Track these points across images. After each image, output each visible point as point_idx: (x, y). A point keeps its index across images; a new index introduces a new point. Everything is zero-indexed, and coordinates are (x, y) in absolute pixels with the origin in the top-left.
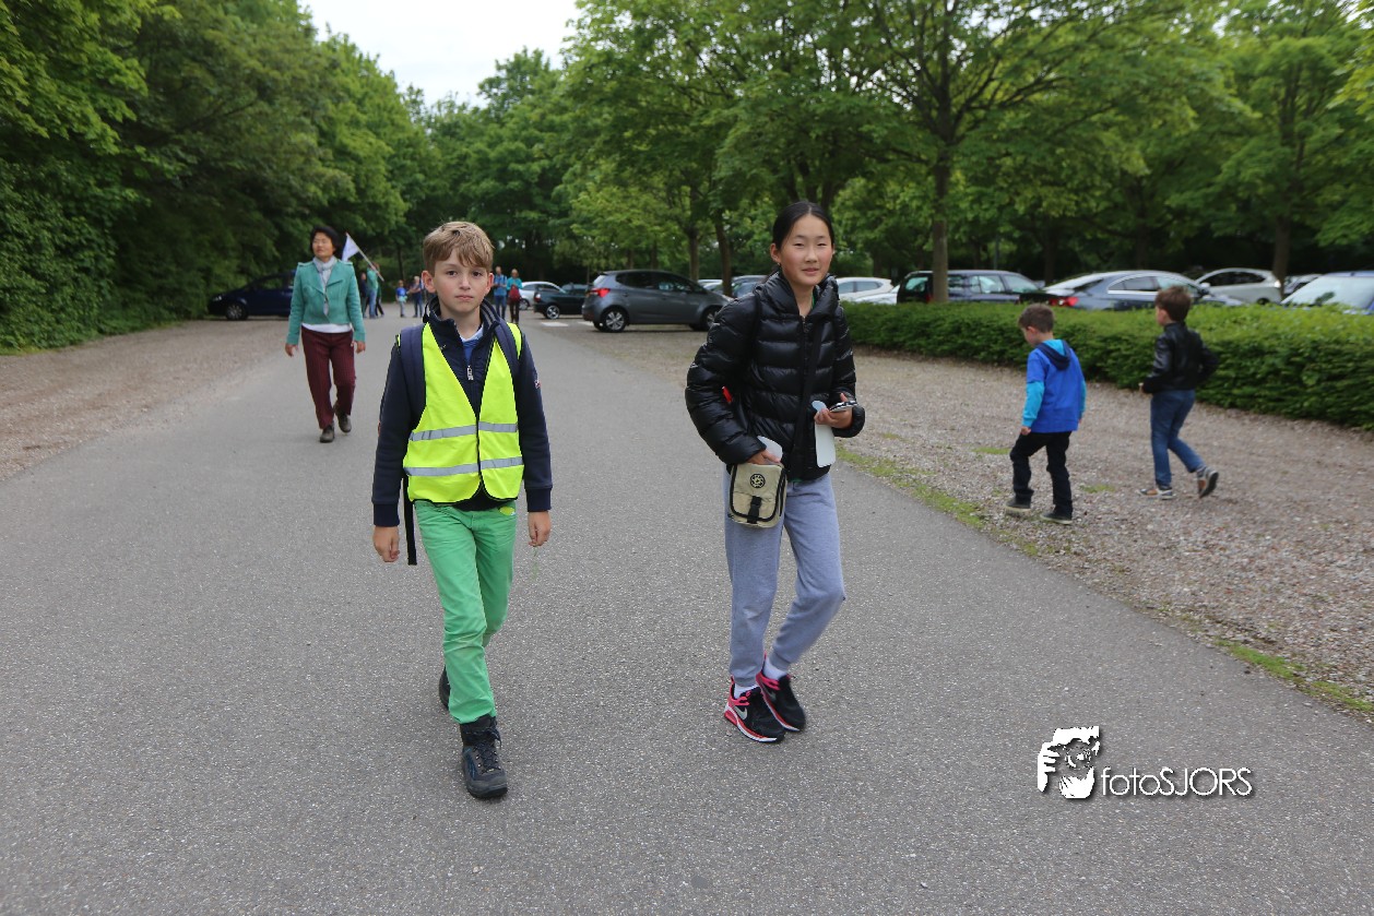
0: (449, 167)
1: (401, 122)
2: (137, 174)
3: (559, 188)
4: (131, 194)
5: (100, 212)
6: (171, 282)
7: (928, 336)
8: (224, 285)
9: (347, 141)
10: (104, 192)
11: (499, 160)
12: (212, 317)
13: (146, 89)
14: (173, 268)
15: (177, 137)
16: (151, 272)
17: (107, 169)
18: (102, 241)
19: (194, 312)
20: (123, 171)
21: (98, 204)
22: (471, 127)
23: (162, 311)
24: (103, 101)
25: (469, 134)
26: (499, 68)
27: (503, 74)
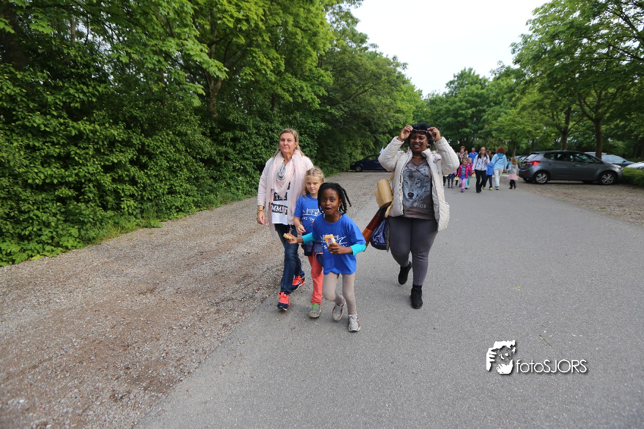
1: (418, 100)
2: (326, 117)
4: (323, 125)
5: (313, 133)
6: (338, 159)
8: (355, 159)
9: (400, 106)
10: (314, 125)
12: (351, 170)
13: (332, 83)
14: (339, 153)
15: (342, 102)
16: (331, 155)
17: (317, 116)
19: (345, 170)
20: (322, 116)
21: (311, 129)
23: (334, 169)
24: (316, 87)
26: (455, 77)
27: (456, 79)
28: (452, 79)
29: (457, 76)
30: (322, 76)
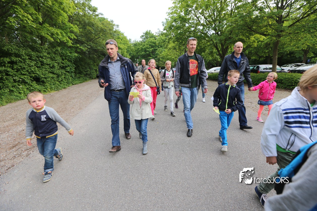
0: (136, 50)
1: (128, 43)
2: (78, 51)
3: (156, 52)
4: (76, 55)
5: (71, 59)
6: (89, 73)
10: (71, 54)
11: (145, 49)
12: (97, 78)
13: (79, 32)
14: (89, 70)
15: (87, 43)
16: (84, 71)
17: (72, 50)
18: (72, 65)
19: (94, 78)
20: (75, 50)
22: (139, 44)
23: (87, 78)
27: (144, 34)
30: (72, 28)
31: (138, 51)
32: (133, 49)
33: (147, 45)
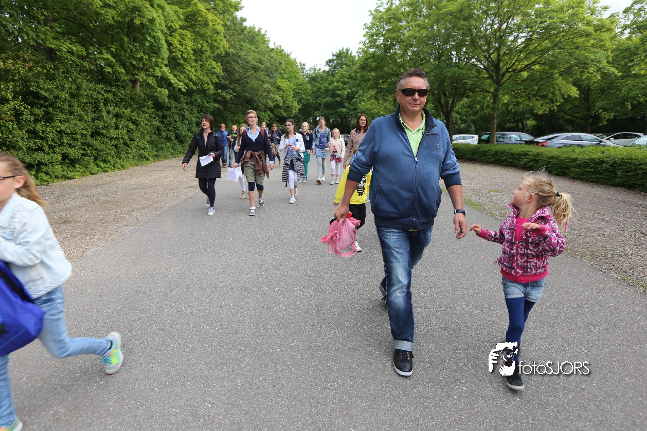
0: (314, 92)
1: (298, 77)
2: (218, 99)
3: (354, 100)
4: (216, 105)
7: (486, 156)
9: (280, 84)
10: (209, 105)
11: (332, 90)
13: (222, 73)
15: (230, 86)
17: (210, 97)
20: (214, 98)
22: (322, 78)
25: (321, 80)
26: (333, 56)
27: (335, 58)
28: (331, 57)
29: (336, 55)
30: (214, 68)
31: (317, 94)
32: (307, 89)
33: (338, 82)
